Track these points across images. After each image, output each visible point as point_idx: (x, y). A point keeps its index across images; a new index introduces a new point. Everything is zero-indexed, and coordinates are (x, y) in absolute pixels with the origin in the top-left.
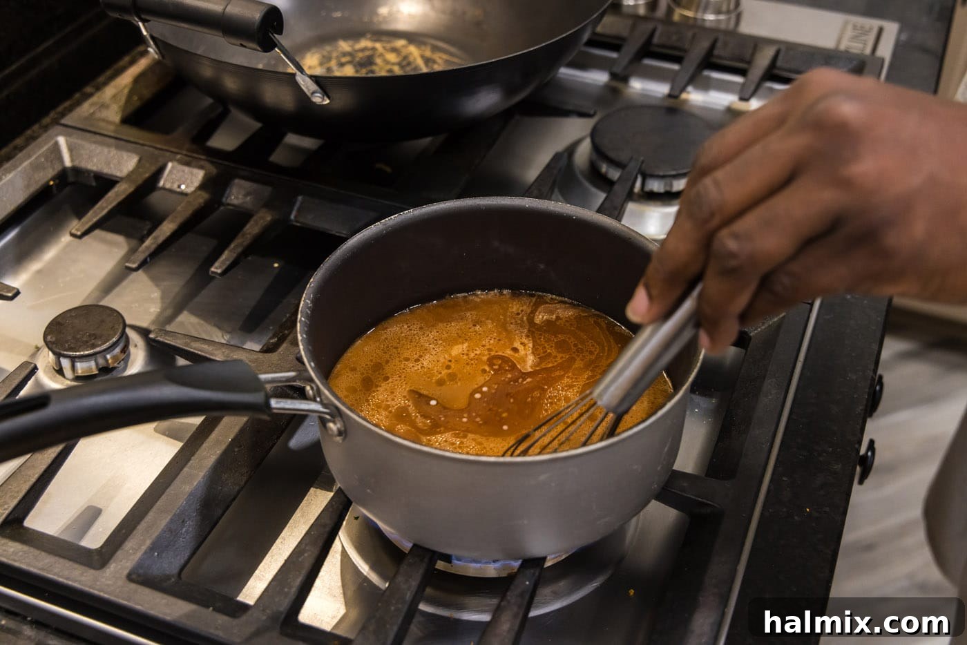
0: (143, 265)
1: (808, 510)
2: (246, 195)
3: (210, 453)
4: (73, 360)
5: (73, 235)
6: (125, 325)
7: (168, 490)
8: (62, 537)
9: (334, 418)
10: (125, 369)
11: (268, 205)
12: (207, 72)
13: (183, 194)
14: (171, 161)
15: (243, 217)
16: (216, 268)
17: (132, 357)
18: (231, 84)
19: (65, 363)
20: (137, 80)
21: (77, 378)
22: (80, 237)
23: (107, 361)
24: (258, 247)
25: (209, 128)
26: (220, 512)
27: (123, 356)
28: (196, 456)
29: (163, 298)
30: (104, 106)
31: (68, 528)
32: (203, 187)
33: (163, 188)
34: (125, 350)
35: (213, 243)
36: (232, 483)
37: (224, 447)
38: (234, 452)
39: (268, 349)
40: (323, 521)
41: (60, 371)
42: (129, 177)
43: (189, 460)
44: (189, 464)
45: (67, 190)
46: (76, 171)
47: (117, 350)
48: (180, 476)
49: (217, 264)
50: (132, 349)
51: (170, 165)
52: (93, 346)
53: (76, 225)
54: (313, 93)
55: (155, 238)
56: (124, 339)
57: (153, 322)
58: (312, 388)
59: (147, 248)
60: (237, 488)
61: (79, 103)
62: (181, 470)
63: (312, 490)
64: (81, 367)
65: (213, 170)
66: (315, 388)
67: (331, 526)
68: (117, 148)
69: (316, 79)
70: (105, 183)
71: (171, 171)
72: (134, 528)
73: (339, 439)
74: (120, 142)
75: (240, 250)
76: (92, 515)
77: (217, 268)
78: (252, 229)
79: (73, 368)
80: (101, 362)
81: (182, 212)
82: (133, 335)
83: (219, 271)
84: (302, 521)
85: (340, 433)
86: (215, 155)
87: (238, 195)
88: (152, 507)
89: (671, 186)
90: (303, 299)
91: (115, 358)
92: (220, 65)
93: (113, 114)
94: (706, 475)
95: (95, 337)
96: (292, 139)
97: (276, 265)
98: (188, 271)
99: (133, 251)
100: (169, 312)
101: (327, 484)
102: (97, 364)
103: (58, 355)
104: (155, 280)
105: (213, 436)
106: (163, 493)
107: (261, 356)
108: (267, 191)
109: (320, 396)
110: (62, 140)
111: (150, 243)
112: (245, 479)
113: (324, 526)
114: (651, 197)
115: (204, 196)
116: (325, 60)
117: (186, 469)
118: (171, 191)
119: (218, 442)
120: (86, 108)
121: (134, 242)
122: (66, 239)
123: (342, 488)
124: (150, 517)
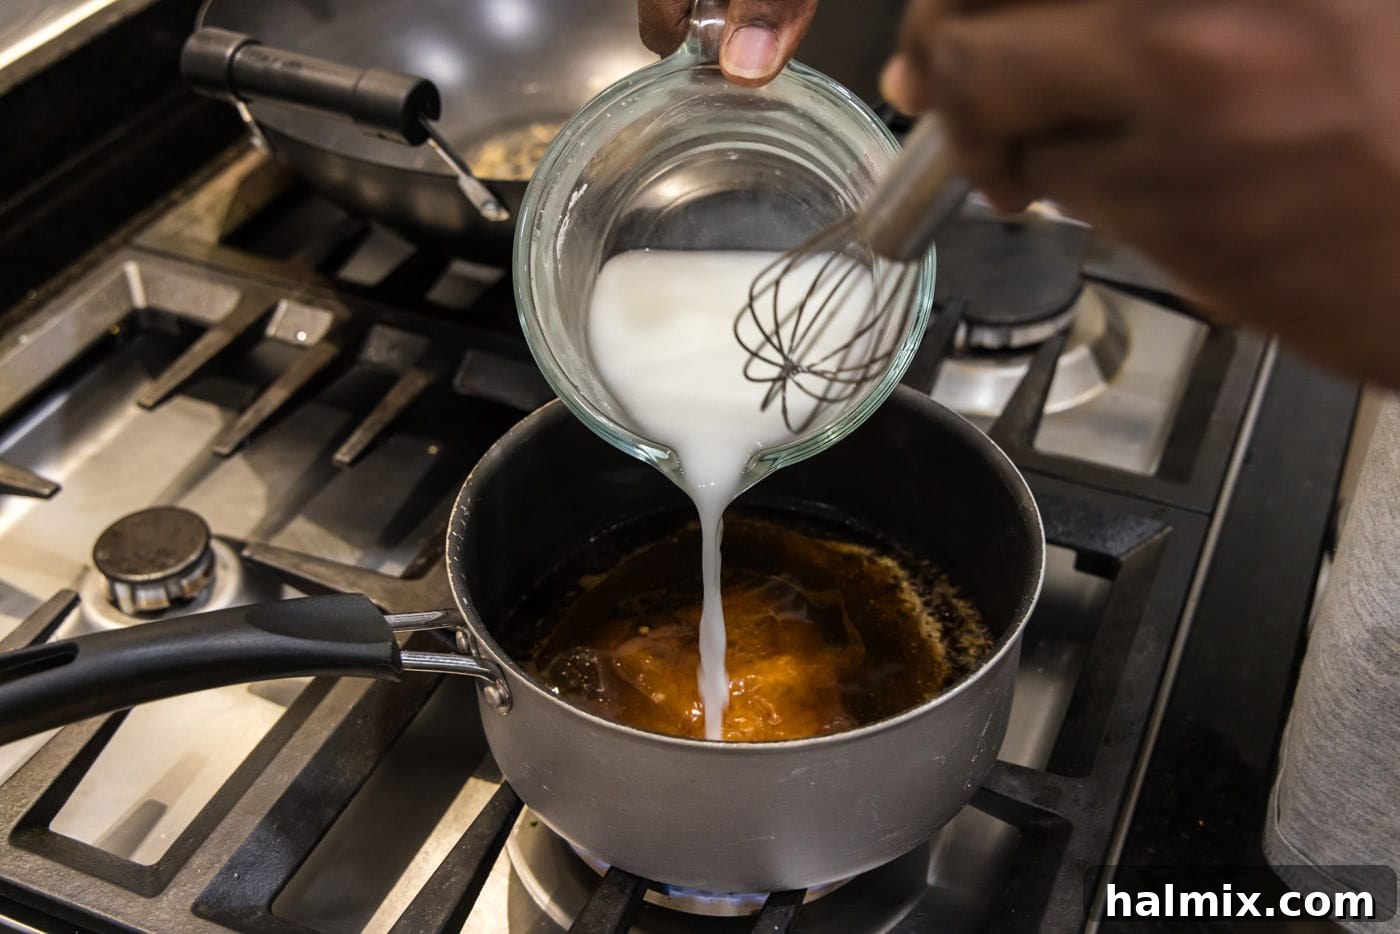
0: (239, 448)
1: (1201, 823)
2: (393, 347)
3: (321, 727)
4: (134, 587)
5: (142, 406)
6: (209, 536)
7: (258, 780)
8: (104, 849)
9: (494, 680)
10: (207, 601)
11: (421, 363)
12: (337, 173)
13: (301, 347)
14: (287, 297)
15: (384, 380)
16: (343, 456)
17: (219, 583)
18: (371, 191)
19: (122, 591)
20: (245, 182)
21: (140, 614)
22: (151, 408)
23: (181, 588)
24: (406, 423)
25: (343, 250)
26: (331, 813)
27: (205, 582)
28: (301, 731)
29: (270, 496)
30: (194, 220)
31: (115, 834)
32: (330, 336)
33: (274, 339)
34: (209, 572)
35: (341, 418)
36: (348, 771)
37: (341, 718)
38: (356, 724)
39: (412, 575)
40: (480, 830)
41: (114, 602)
42: (224, 323)
43: (290, 737)
44: (290, 743)
45: (139, 340)
46: (152, 313)
47: (198, 573)
48: (276, 760)
49: (345, 449)
50: (219, 572)
51: (284, 306)
52: (162, 567)
53: (147, 390)
54: (485, 204)
55: (259, 411)
56: (207, 556)
57: (255, 532)
58: (465, 635)
59: (246, 424)
60: (359, 778)
61: (159, 215)
62: (279, 750)
63: (472, 781)
64: (147, 598)
65: (345, 312)
66: (469, 635)
67: (490, 838)
68: (212, 280)
69: (490, 185)
70: (193, 330)
71: (286, 314)
72: (206, 836)
73: (503, 710)
74: (214, 271)
75: (377, 428)
76: (152, 813)
77: (343, 454)
78: (397, 398)
79: (134, 598)
80: (174, 590)
81: (297, 374)
82: (221, 551)
83: (347, 459)
84: (454, 826)
85: (503, 702)
86: (351, 292)
87: (381, 348)
88: (233, 805)
89: (1009, 337)
90: (456, 504)
91: (194, 585)
92: (355, 164)
93: (207, 232)
94: (1049, 769)
95: (166, 553)
96: (461, 268)
97: (433, 450)
98: (306, 457)
99: (227, 429)
100: (276, 518)
101: (491, 773)
102: (168, 593)
103: (113, 580)
104: (258, 470)
105: (328, 700)
106: (251, 784)
107: (400, 584)
108: (420, 343)
109: (476, 648)
110: (132, 270)
111: (250, 419)
112: (371, 764)
113: (482, 837)
114: (979, 354)
115: (330, 350)
116: (512, 154)
117: (285, 751)
118: (284, 343)
119: (332, 711)
120: (169, 224)
121: (230, 415)
122: (132, 411)
123: (509, 781)
124: (230, 821)
